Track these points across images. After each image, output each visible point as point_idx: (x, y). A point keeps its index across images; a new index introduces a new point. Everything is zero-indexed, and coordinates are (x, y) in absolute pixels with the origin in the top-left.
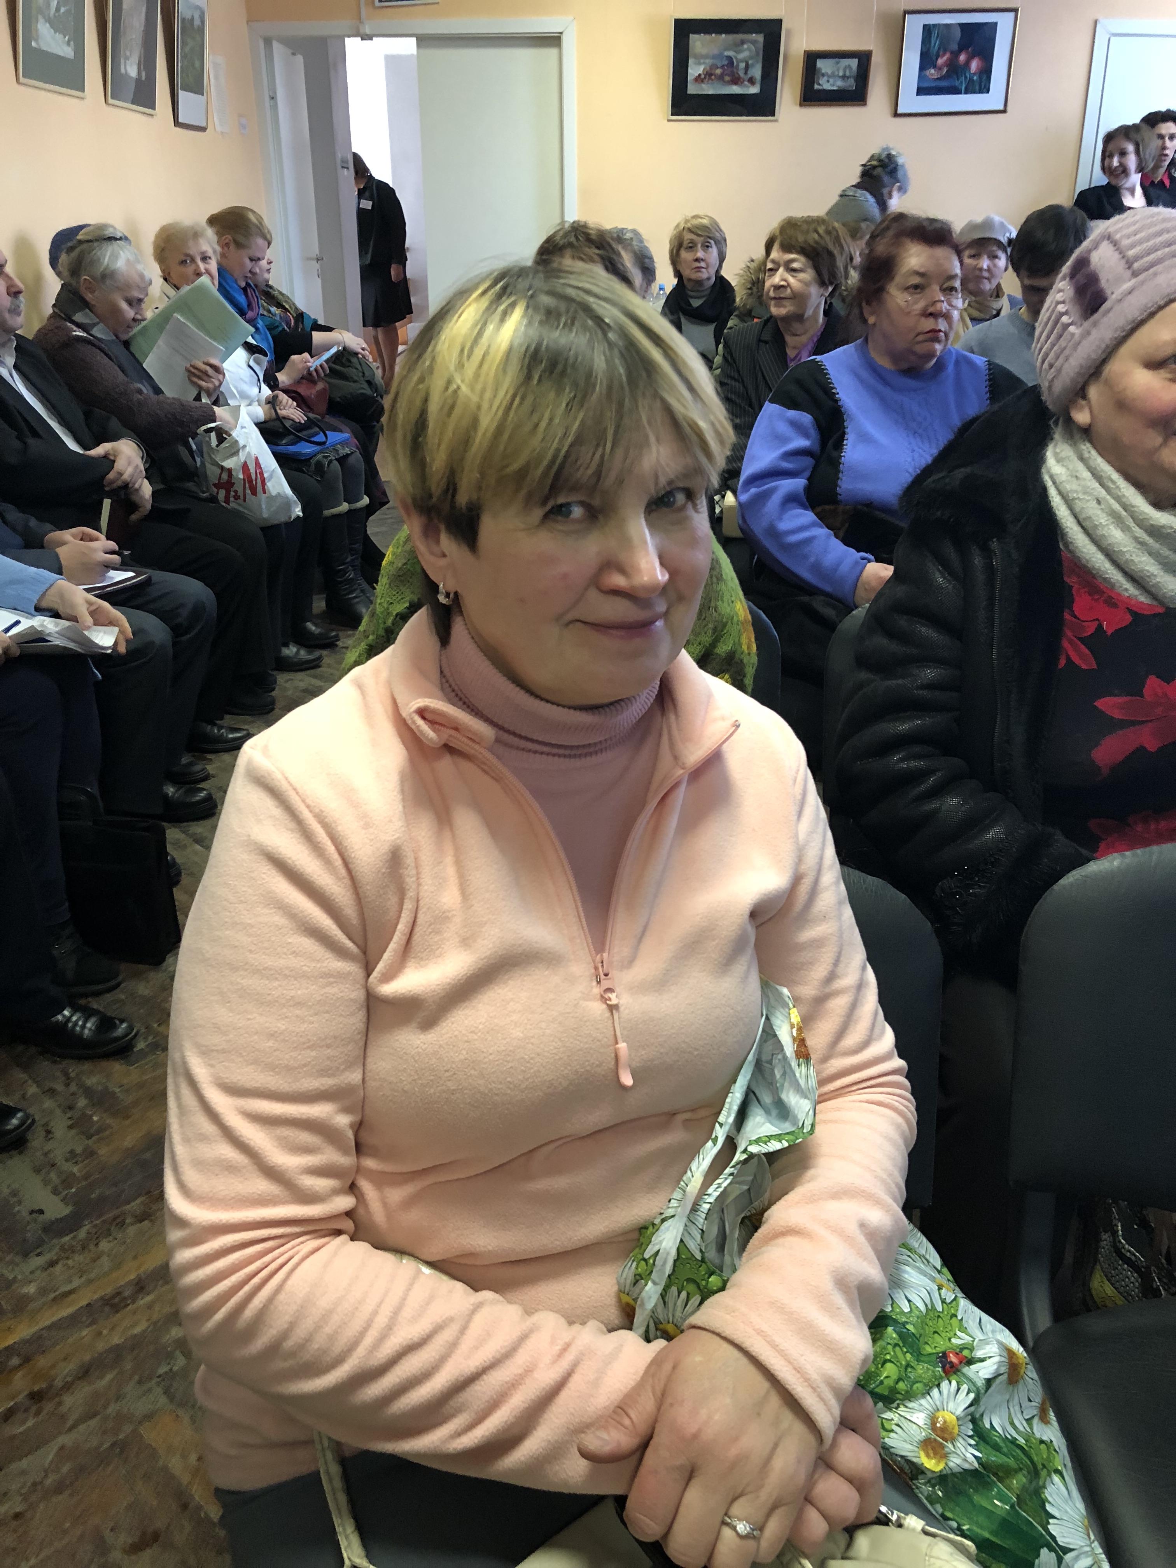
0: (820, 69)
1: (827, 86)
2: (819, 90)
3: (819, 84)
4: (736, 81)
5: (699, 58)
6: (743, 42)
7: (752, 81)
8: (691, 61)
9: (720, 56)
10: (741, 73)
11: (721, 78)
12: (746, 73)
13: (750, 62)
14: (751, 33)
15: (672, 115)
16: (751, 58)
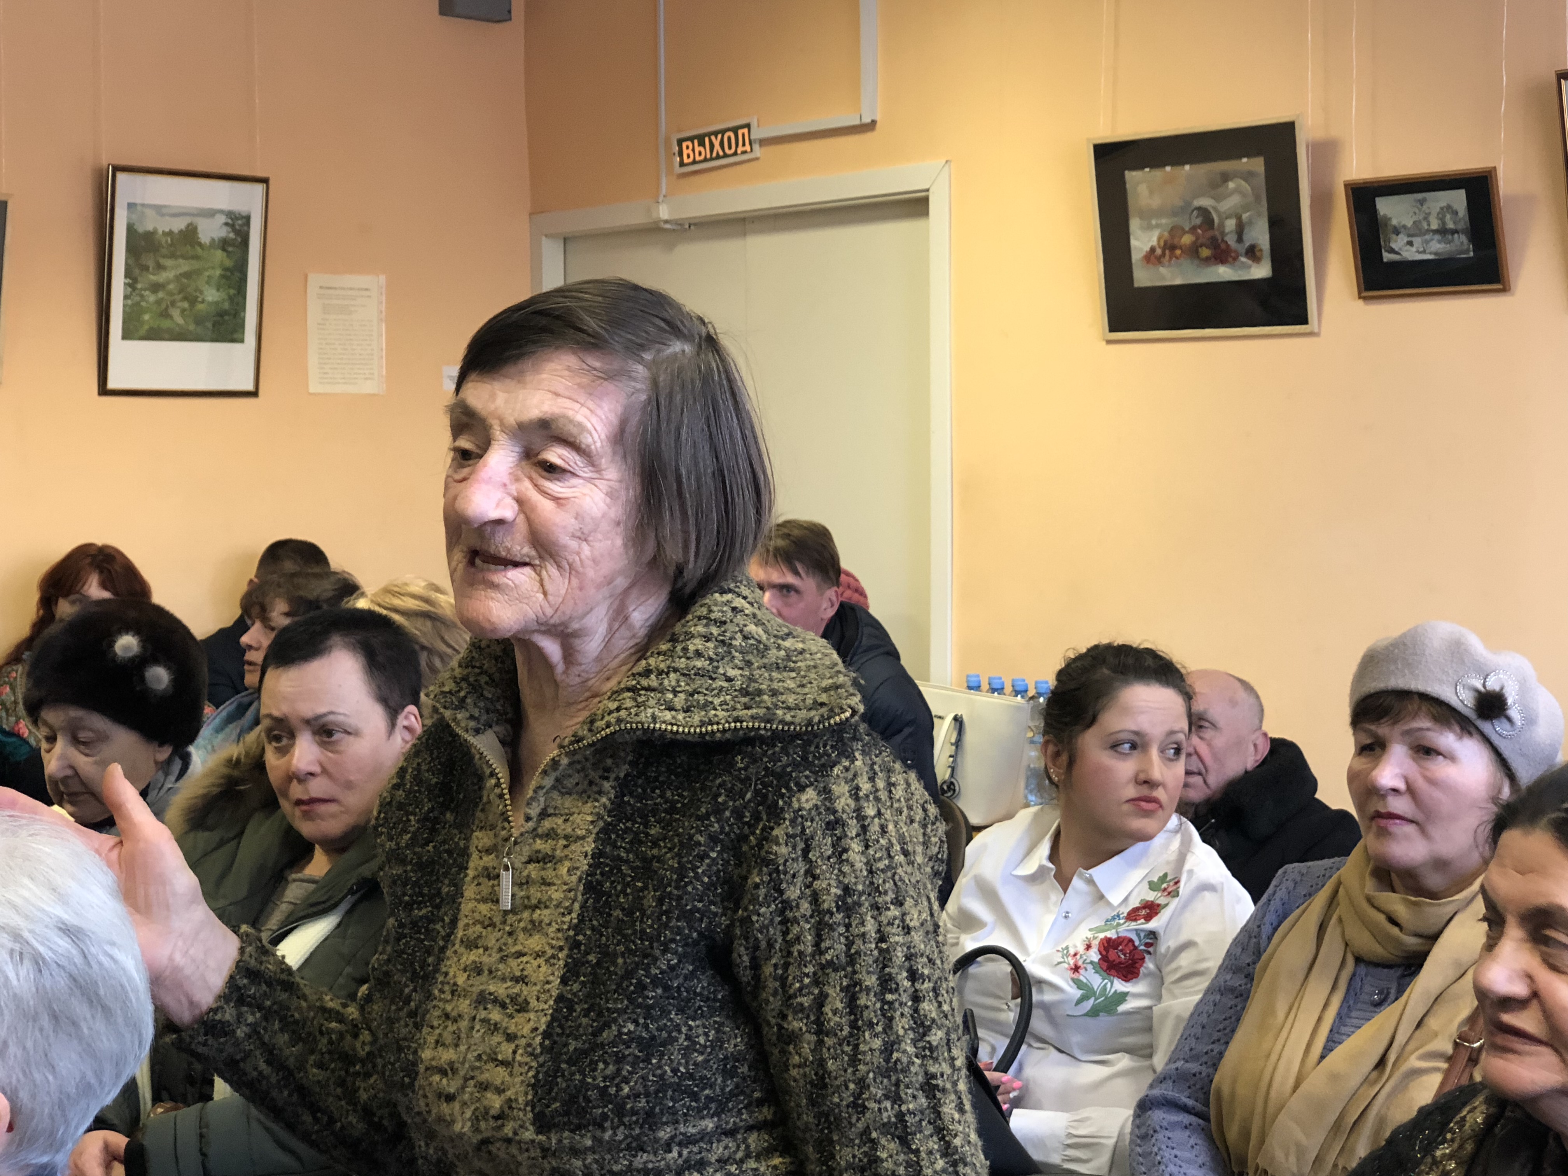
0: (1387, 219)
1: (1411, 254)
2: (1393, 264)
3: (1392, 251)
4: (1222, 255)
5: (1147, 215)
6: (1225, 178)
7: (1252, 253)
8: (1135, 224)
9: (1185, 209)
10: (1231, 240)
11: (1193, 252)
12: (1240, 240)
13: (1245, 216)
14: (1240, 157)
15: (1111, 330)
16: (1246, 208)
